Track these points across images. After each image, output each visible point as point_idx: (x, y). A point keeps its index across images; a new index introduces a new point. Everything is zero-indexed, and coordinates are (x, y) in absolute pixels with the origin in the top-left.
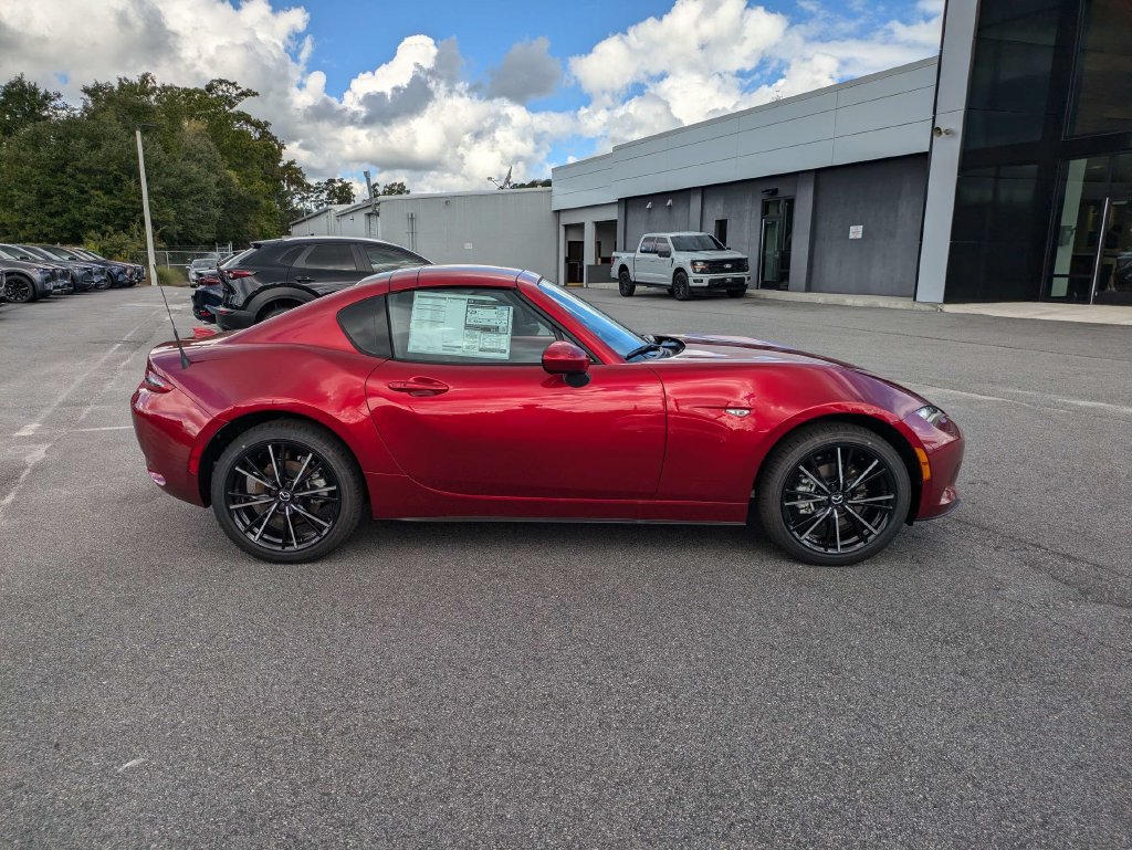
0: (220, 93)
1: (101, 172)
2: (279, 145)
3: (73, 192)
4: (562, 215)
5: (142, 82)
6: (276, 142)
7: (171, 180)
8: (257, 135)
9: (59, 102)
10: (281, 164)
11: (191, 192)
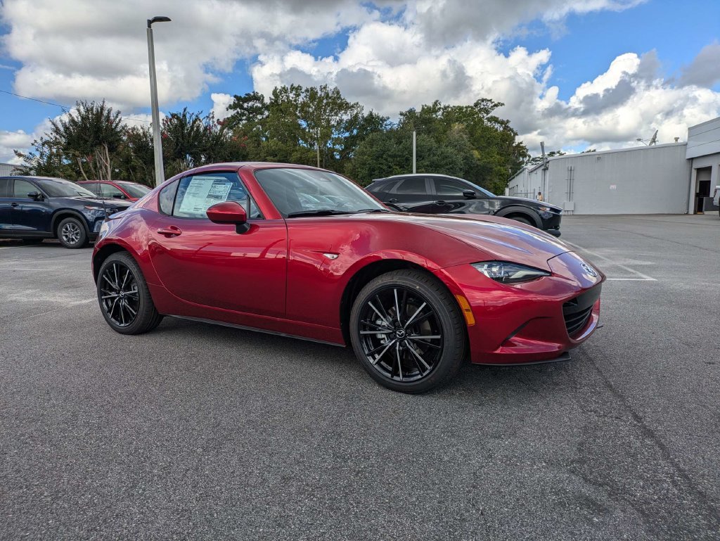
0: (482, 107)
1: (400, 156)
2: (514, 133)
3: (385, 167)
4: (694, 161)
5: (434, 106)
6: (512, 131)
7: (435, 158)
8: (502, 129)
9: (388, 122)
10: (514, 145)
11: (446, 164)
